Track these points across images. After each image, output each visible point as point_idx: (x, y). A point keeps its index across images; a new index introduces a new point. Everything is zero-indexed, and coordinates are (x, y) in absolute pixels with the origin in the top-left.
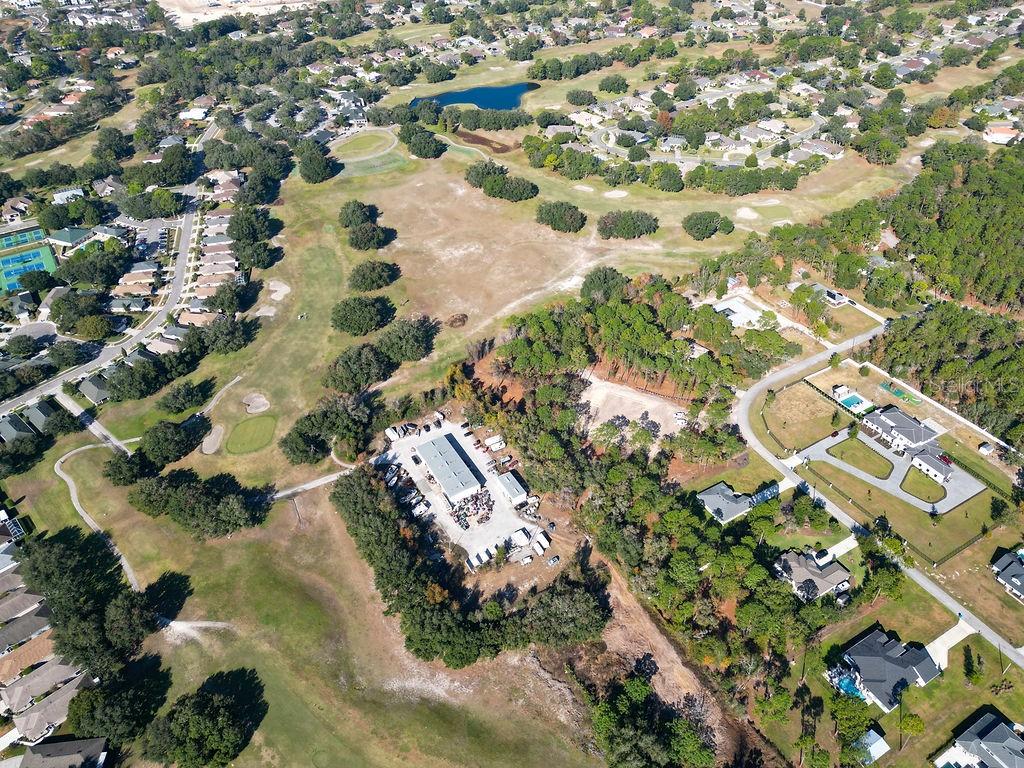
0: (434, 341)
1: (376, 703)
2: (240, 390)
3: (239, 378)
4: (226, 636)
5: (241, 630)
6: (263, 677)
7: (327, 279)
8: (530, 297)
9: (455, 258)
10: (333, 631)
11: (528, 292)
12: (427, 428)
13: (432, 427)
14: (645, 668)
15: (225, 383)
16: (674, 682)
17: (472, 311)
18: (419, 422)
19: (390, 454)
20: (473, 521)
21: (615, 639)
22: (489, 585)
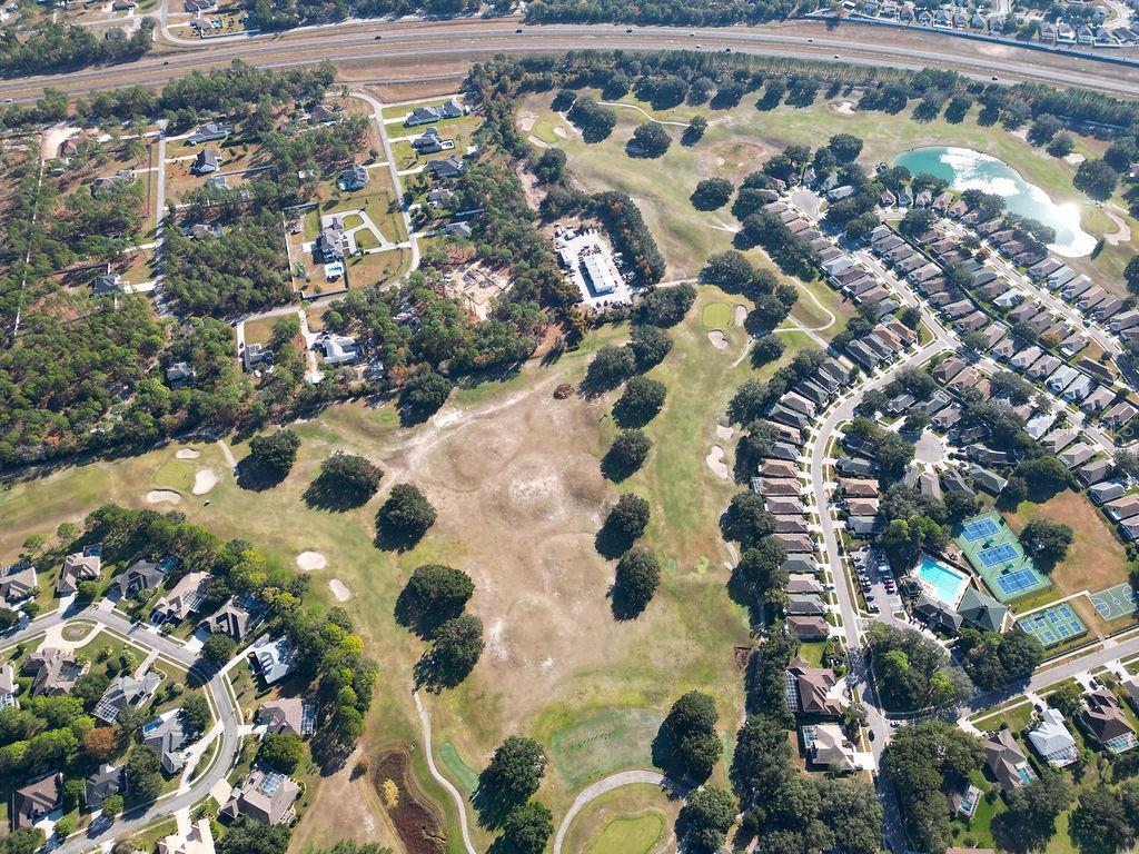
0: (586, 374)
1: (646, 195)
2: (731, 353)
3: (735, 364)
4: (711, 222)
5: (705, 223)
6: (694, 209)
7: (672, 469)
8: (493, 408)
9: (543, 477)
10: (663, 219)
11: (491, 416)
12: (606, 304)
13: (602, 304)
14: (535, 186)
15: (743, 361)
16: (527, 180)
17: (548, 401)
18: (610, 309)
19: (631, 292)
20: (592, 248)
21: (543, 195)
22: (591, 222)
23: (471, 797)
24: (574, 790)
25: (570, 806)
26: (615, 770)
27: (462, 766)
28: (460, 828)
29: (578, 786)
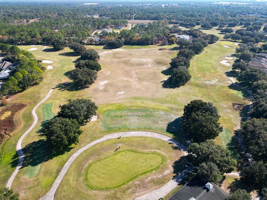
0: (173, 48)
7: (203, 62)
8: (135, 50)
9: (146, 59)
17: (156, 50)
23: (43, 122)
24: (106, 132)
25: (99, 138)
26: (139, 129)
27: (50, 111)
28: (24, 132)
29: (110, 130)
